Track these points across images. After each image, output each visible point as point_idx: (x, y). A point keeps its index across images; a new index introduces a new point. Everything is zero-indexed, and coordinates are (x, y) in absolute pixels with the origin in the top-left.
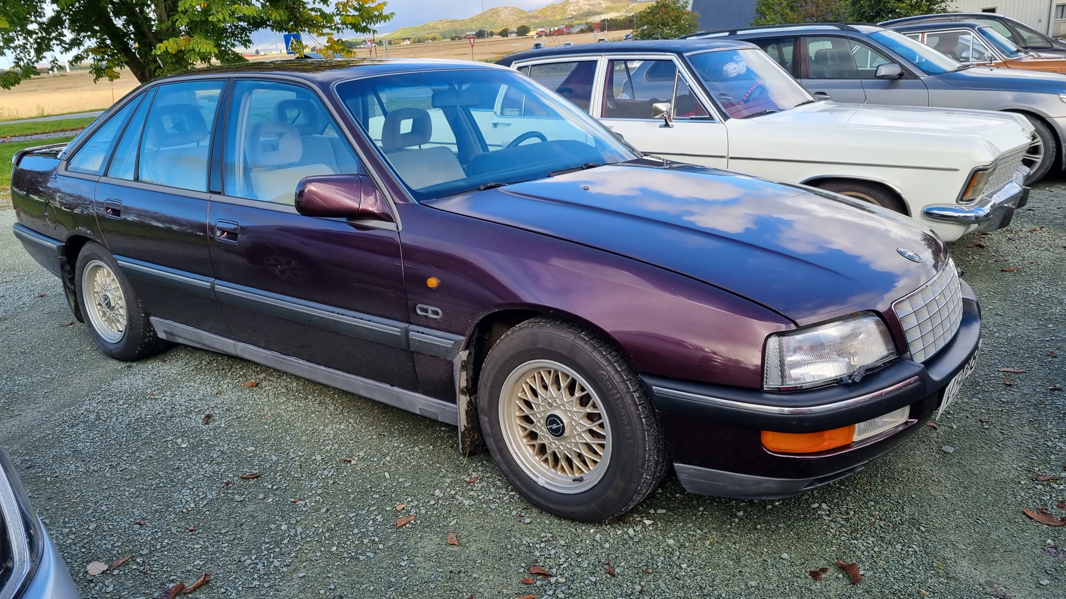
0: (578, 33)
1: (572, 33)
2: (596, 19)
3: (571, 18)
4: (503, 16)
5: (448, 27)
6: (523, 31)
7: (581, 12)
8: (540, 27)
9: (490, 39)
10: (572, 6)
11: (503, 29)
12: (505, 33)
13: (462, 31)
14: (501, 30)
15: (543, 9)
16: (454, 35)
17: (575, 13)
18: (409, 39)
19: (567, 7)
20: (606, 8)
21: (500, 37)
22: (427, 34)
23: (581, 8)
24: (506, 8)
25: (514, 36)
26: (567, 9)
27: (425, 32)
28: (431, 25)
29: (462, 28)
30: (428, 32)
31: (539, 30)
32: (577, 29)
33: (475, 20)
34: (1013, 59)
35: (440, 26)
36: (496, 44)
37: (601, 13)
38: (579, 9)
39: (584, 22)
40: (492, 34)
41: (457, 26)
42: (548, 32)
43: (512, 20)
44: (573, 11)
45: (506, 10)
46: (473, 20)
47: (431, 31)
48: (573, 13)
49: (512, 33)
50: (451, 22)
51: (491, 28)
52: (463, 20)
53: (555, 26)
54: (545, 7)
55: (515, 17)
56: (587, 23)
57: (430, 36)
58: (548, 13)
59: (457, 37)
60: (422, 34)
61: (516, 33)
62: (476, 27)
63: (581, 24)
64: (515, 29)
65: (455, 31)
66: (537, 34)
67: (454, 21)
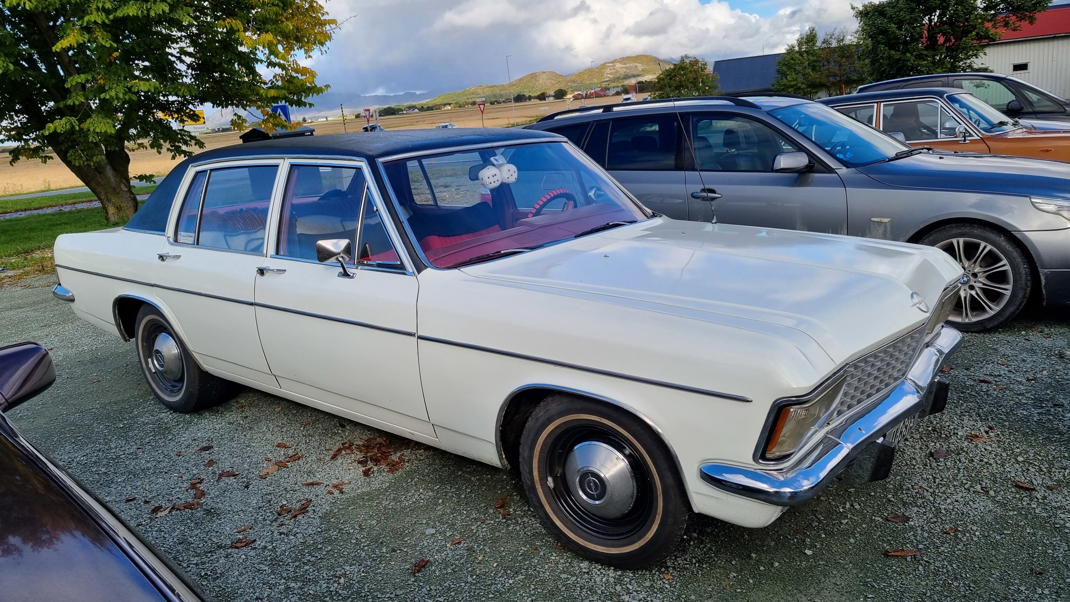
0: (613, 95)
1: (608, 96)
2: (633, 81)
3: (607, 81)
4: (541, 81)
5: (488, 92)
6: (560, 95)
7: (618, 75)
8: (577, 91)
9: (528, 103)
10: (608, 70)
11: (541, 92)
12: (542, 97)
13: (501, 96)
14: (539, 93)
15: (580, 73)
16: (493, 99)
17: (611, 77)
18: (450, 104)
19: (604, 71)
20: (643, 70)
21: (537, 101)
22: (468, 99)
23: (617, 71)
24: (544, 73)
25: (551, 98)
26: (604, 72)
27: (465, 98)
28: (471, 90)
29: (502, 92)
30: (469, 97)
31: (576, 93)
32: (613, 92)
33: (514, 85)
34: (993, 134)
35: (480, 91)
36: (533, 107)
37: (638, 76)
38: (616, 72)
39: (620, 85)
40: (530, 98)
41: (497, 91)
42: (584, 95)
43: (550, 84)
44: (609, 74)
45: (544, 75)
46: (511, 85)
47: (471, 96)
48: (609, 76)
49: (550, 96)
50: (490, 87)
51: (529, 92)
52: (502, 85)
53: (592, 89)
54: (582, 71)
55: (553, 82)
56: (623, 86)
57: (470, 101)
58: (586, 77)
59: (496, 101)
60: (462, 100)
61: (554, 96)
62: (515, 91)
63: (618, 87)
64: (552, 93)
65: (494, 96)
66: (573, 97)
67: (494, 86)
